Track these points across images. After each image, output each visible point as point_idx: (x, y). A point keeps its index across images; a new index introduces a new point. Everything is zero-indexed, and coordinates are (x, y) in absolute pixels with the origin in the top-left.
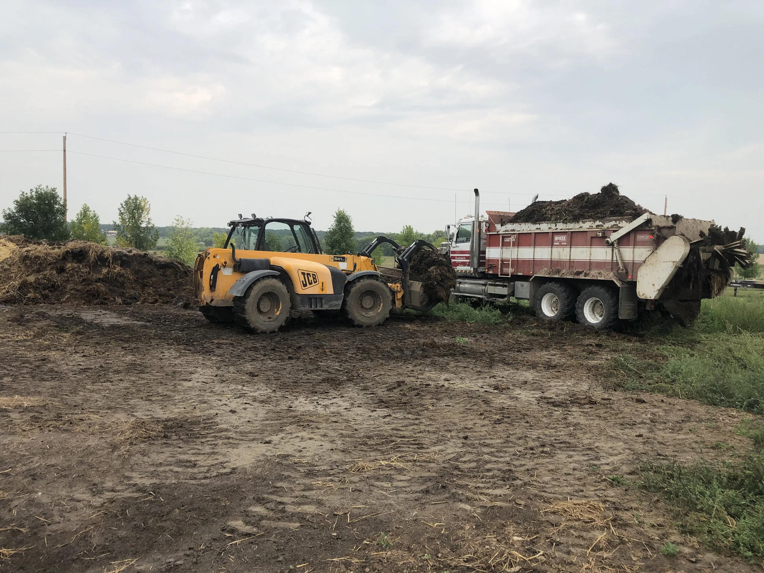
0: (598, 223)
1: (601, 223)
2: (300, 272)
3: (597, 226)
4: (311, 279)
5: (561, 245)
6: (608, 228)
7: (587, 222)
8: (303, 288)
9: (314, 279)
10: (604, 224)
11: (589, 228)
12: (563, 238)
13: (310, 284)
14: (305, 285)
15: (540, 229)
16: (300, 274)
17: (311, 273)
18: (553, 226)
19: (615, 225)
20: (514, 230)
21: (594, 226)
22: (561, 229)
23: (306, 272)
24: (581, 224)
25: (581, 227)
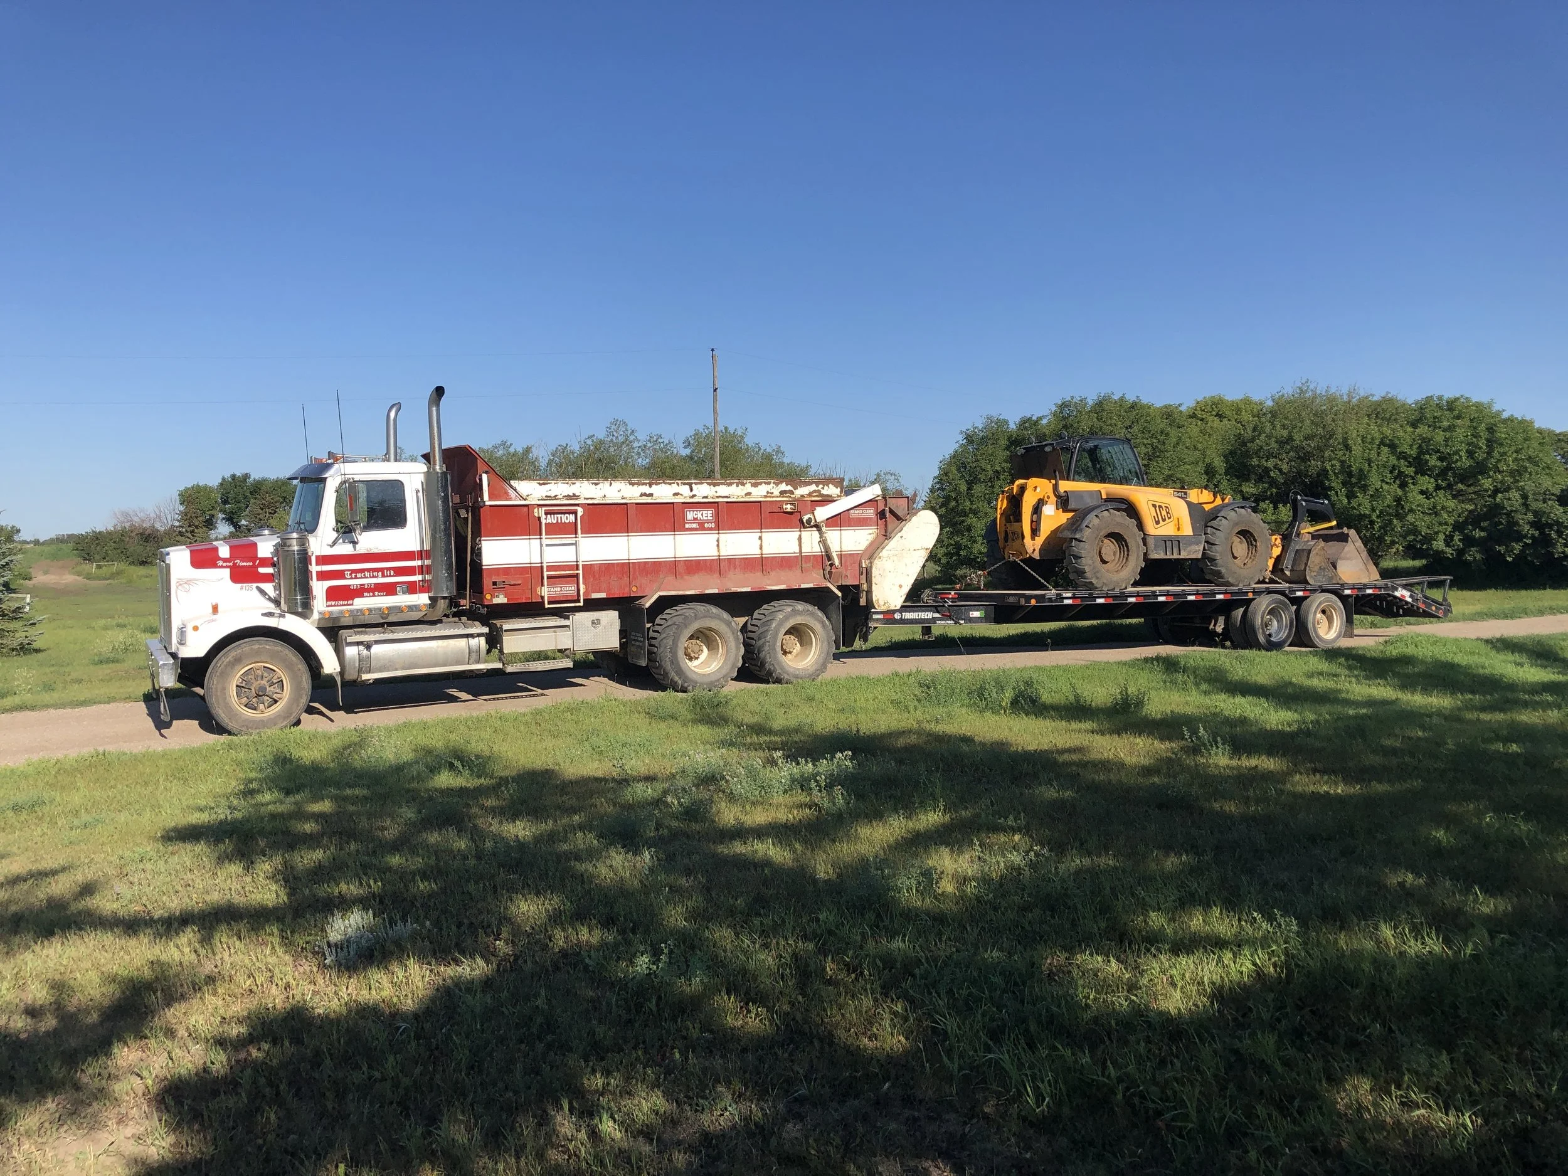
0: (784, 487)
1: (789, 488)
2: (1150, 503)
3: (783, 493)
4: (1164, 513)
5: (702, 527)
6: (802, 496)
7: (761, 483)
8: (1157, 526)
9: (1168, 513)
10: (796, 488)
11: (766, 497)
12: (707, 515)
13: (1164, 520)
14: (1158, 523)
15: (651, 495)
16: (1151, 507)
17: (1163, 505)
18: (684, 490)
19: (815, 491)
20: (574, 496)
21: (776, 492)
22: (704, 497)
23: (1157, 504)
24: (748, 488)
25: (749, 494)
